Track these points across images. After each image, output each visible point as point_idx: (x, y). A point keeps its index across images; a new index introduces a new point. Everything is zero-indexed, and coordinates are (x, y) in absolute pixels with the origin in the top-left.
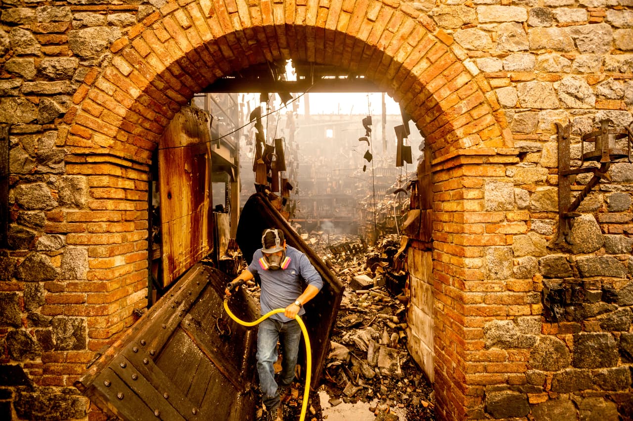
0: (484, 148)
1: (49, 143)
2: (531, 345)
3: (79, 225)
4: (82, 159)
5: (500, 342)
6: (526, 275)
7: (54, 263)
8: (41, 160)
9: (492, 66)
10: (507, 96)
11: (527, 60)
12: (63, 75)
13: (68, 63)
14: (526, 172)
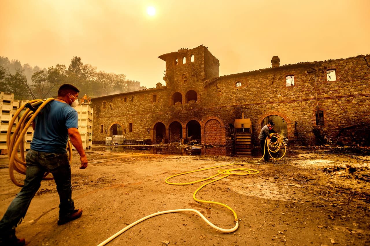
0: (289, 123)
1: (256, 124)
2: (294, 137)
3: (259, 129)
4: (258, 125)
5: (291, 137)
6: (293, 132)
7: (257, 132)
8: (256, 125)
9: (289, 117)
10: (290, 119)
11: (292, 116)
12: (257, 119)
13: (257, 118)
14: (293, 125)
